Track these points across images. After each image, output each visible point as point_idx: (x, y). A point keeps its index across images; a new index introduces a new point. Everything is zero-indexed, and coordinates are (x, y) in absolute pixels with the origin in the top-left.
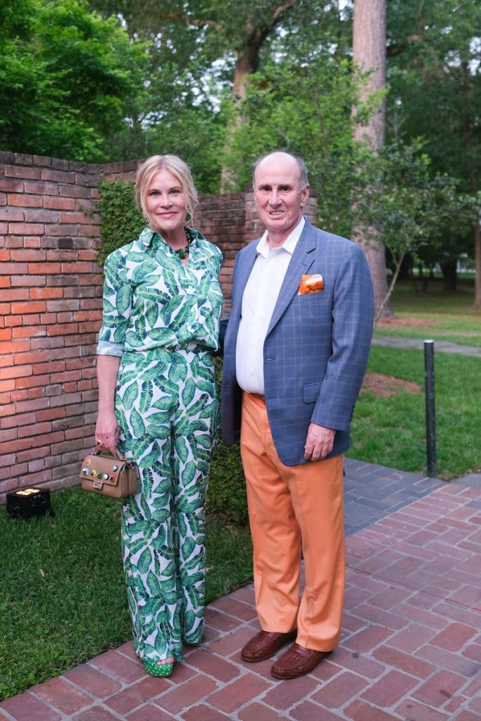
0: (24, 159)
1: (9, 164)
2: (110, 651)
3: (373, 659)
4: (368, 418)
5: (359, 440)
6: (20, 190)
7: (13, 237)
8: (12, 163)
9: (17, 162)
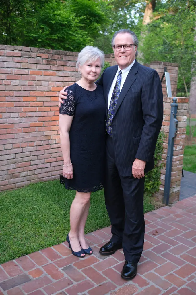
0: (70, 53)
1: (64, 55)
2: (98, 230)
3: (192, 241)
4: (194, 156)
5: (190, 164)
6: (68, 65)
7: (65, 82)
8: (66, 55)
9: (67, 54)
